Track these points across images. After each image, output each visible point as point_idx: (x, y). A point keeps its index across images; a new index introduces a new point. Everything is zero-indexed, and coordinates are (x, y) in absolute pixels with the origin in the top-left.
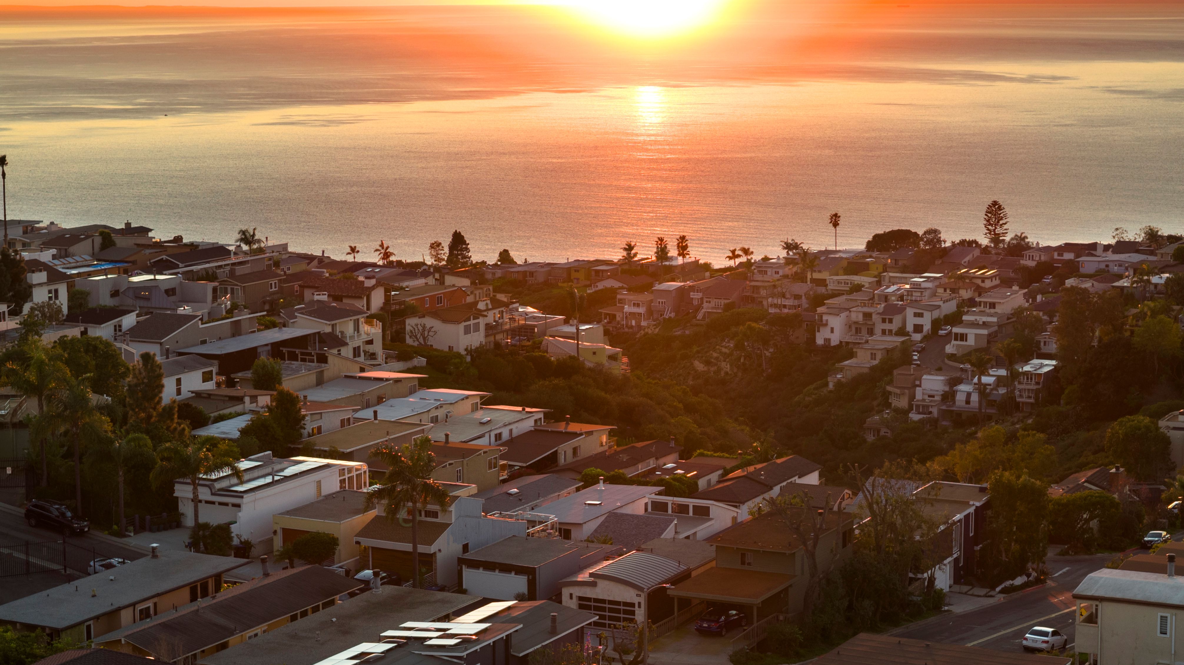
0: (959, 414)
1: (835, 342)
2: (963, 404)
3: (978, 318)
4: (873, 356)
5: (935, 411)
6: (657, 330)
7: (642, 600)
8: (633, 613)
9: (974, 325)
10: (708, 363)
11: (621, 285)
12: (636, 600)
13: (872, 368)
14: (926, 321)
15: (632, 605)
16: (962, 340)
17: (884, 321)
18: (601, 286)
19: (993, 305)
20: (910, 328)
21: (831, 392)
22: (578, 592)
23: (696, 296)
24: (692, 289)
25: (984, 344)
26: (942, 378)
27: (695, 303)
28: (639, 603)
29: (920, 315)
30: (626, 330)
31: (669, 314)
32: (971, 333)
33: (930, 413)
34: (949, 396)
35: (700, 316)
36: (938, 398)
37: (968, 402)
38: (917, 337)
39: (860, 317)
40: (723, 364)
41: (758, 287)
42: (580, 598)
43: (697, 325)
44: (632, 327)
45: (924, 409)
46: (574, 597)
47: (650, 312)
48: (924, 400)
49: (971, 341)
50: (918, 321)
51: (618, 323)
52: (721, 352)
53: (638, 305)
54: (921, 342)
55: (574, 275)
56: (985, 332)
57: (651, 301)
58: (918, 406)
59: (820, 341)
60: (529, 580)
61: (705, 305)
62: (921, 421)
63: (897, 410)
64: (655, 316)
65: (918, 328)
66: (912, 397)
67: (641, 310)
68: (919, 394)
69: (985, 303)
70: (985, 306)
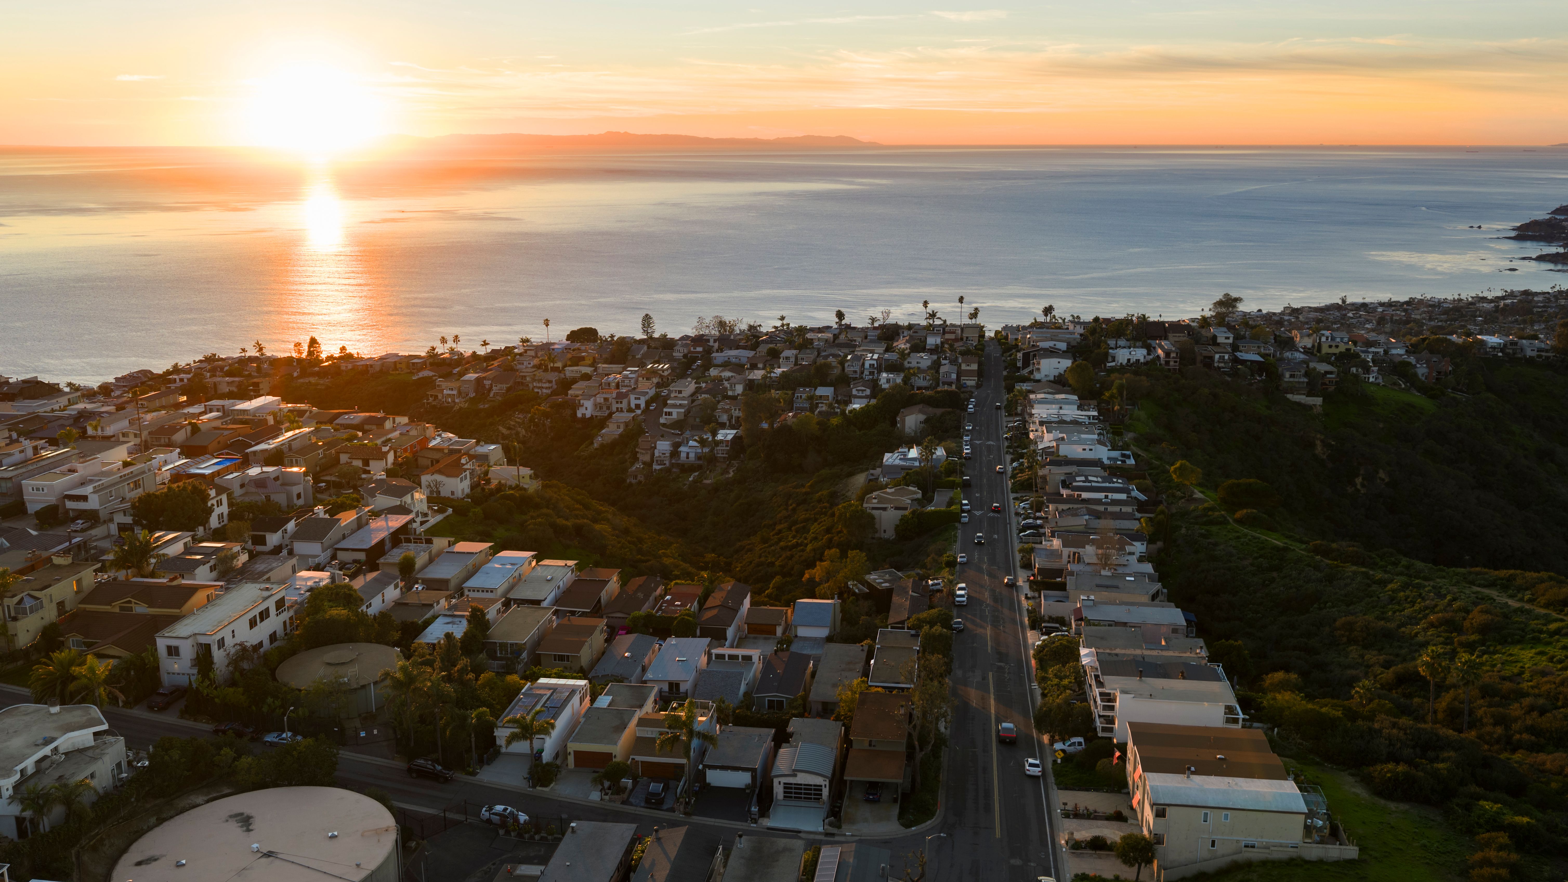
0: (683, 465)
1: (588, 415)
2: (685, 459)
3: (676, 402)
4: (618, 427)
5: (667, 463)
6: (467, 405)
7: (827, 783)
8: (821, 790)
9: (674, 406)
10: (509, 428)
11: (434, 374)
12: (823, 783)
13: (621, 435)
14: (642, 402)
15: (821, 786)
16: (669, 415)
17: (617, 402)
18: (421, 375)
19: (680, 392)
20: (633, 406)
21: (596, 449)
22: (784, 780)
23: (487, 383)
24: (485, 378)
25: (682, 417)
26: (668, 443)
27: (487, 387)
28: (825, 785)
29: (639, 399)
30: (446, 404)
31: (472, 395)
32: (675, 411)
33: (665, 464)
34: (675, 453)
35: (491, 395)
36: (667, 455)
37: (688, 458)
38: (639, 412)
39: (602, 400)
40: (519, 429)
41: (525, 376)
42: (785, 784)
43: (491, 401)
44: (449, 403)
45: (661, 463)
46: (782, 784)
47: (460, 393)
48: (660, 457)
49: (675, 416)
50: (638, 402)
51: (440, 400)
52: (516, 422)
53: (452, 390)
54: (641, 414)
55: (398, 366)
56: (683, 410)
57: (460, 387)
58: (657, 461)
59: (579, 415)
60: (752, 775)
61: (494, 388)
62: (661, 470)
63: (644, 463)
64: (463, 395)
65: (638, 406)
66: (653, 454)
67: (455, 392)
68: (657, 454)
69: (676, 391)
70: (676, 392)
